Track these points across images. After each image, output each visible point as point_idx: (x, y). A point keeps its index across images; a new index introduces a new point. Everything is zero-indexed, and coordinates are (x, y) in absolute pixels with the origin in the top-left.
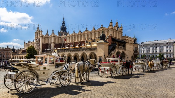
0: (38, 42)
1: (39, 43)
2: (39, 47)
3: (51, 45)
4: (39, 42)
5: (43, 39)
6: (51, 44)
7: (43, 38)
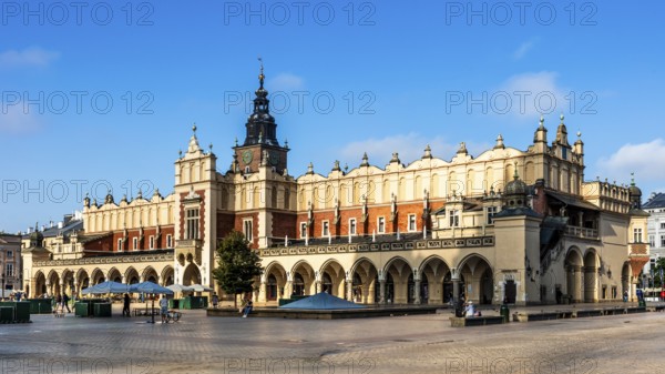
0: (197, 205)
1: (203, 211)
2: (203, 229)
3: (256, 220)
4: (203, 205)
5: (220, 193)
6: (255, 216)
7: (220, 188)
